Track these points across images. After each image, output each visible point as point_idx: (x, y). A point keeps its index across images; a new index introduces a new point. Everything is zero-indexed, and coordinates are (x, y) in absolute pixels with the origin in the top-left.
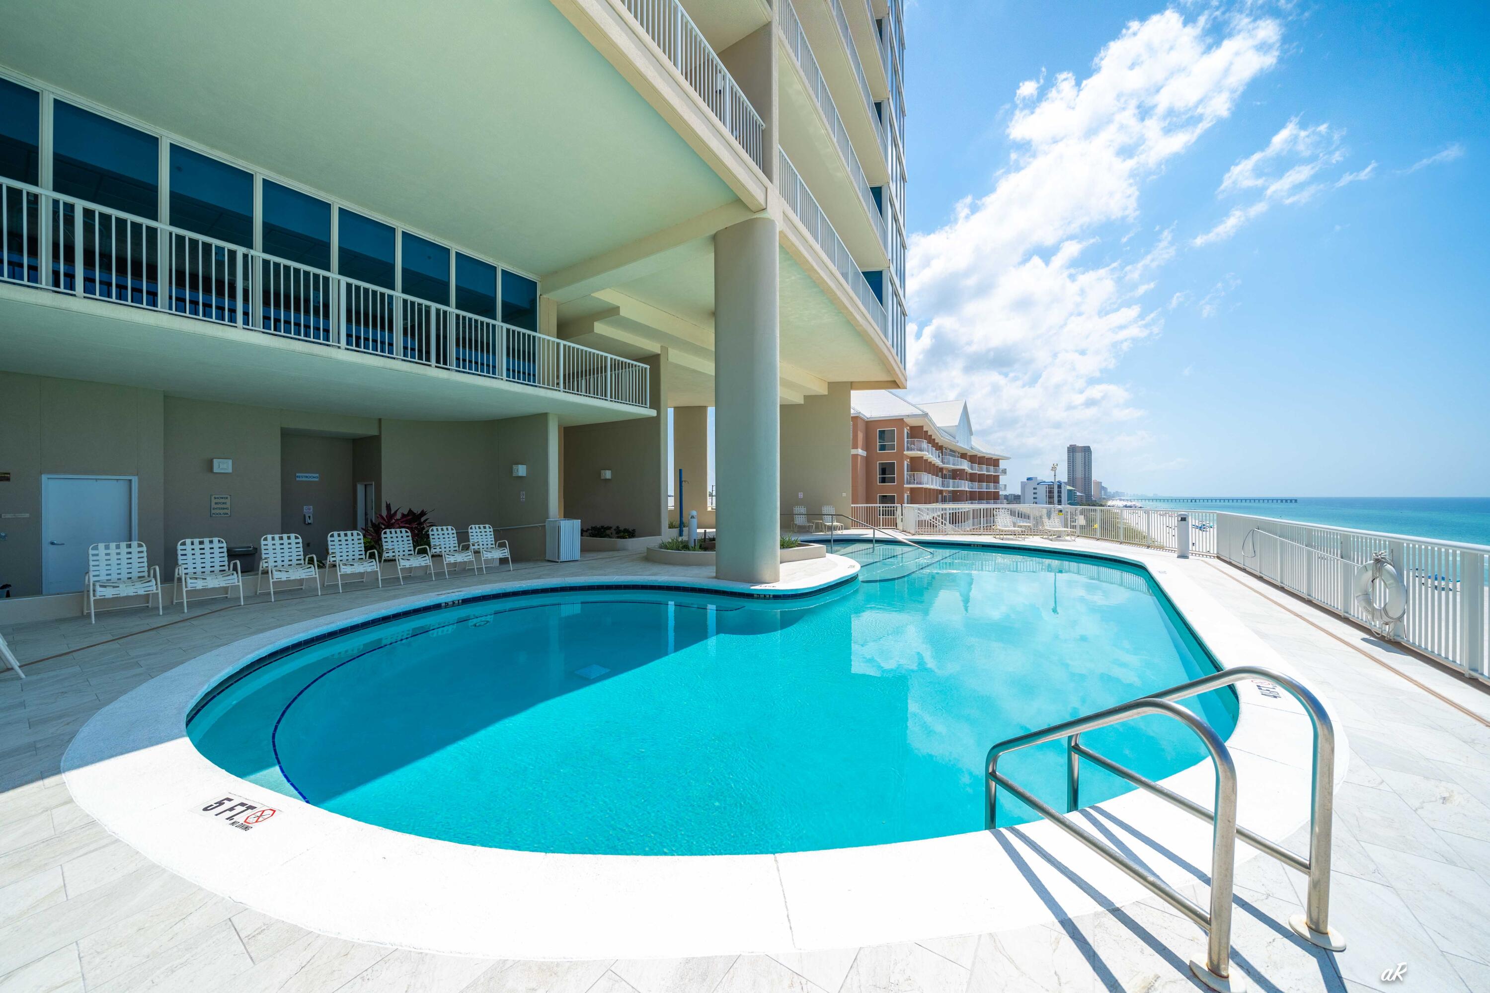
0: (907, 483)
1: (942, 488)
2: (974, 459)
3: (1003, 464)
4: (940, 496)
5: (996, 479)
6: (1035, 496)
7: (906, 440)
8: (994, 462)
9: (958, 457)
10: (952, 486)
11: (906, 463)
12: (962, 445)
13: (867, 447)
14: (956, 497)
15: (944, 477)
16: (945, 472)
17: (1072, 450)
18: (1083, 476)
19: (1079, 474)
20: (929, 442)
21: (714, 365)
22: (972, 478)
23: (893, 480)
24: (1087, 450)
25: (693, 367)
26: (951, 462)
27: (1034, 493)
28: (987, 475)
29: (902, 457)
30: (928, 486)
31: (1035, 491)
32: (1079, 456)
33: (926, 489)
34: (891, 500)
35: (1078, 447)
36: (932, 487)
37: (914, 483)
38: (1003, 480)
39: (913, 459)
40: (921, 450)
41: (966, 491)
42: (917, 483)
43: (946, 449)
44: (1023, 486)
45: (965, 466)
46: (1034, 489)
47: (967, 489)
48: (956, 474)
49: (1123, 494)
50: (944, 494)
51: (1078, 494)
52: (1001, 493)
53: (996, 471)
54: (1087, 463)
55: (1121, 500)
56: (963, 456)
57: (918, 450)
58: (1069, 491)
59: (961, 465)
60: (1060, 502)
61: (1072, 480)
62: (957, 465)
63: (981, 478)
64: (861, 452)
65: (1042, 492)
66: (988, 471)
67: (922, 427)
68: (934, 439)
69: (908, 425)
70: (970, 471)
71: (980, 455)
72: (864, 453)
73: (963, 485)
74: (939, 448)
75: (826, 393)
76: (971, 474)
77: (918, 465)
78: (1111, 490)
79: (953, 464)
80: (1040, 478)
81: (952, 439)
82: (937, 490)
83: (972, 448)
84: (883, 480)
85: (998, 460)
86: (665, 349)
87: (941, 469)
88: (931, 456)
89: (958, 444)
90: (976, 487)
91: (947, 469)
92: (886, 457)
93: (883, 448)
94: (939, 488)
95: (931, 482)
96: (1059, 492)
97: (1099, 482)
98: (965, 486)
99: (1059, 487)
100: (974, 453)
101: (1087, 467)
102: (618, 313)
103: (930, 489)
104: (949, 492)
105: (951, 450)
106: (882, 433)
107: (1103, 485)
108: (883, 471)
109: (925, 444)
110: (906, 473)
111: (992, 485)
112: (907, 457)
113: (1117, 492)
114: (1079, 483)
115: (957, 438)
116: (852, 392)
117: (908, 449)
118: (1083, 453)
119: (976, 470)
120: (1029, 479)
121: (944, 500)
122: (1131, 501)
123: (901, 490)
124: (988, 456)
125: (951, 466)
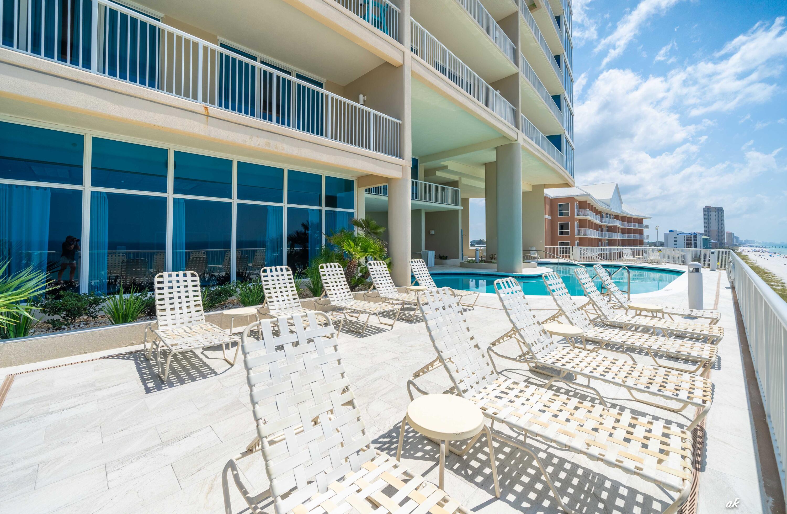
0: (577, 235)
1: (601, 238)
2: (624, 219)
3: (645, 222)
4: (600, 243)
5: (641, 232)
6: (676, 243)
7: (576, 209)
8: (640, 221)
9: (612, 218)
10: (607, 236)
11: (576, 223)
12: (615, 210)
13: (552, 214)
14: (611, 243)
15: (602, 231)
16: (603, 227)
17: (707, 210)
18: (717, 229)
19: (714, 227)
20: (591, 210)
21: (485, 184)
22: (623, 231)
23: (568, 233)
24: (720, 210)
25: (471, 185)
26: (607, 221)
27: (675, 241)
28: (634, 229)
29: (573, 220)
30: (590, 236)
31: (676, 239)
32: (713, 215)
33: (589, 238)
34: (567, 244)
35: (713, 208)
36: (593, 237)
37: (581, 235)
38: (646, 232)
39: (580, 221)
40: (586, 215)
41: (619, 240)
42: (583, 235)
43: (604, 213)
44: (666, 235)
45: (617, 223)
46: (675, 238)
47: (619, 238)
48: (611, 229)
49: (753, 242)
50: (603, 241)
51: (713, 241)
52: (645, 241)
53: (641, 227)
54: (720, 219)
55: (750, 246)
56: (616, 217)
57: (583, 215)
58: (704, 240)
59: (614, 223)
60: (696, 247)
61: (707, 231)
62: (612, 223)
63: (629, 231)
64: (548, 217)
65: (681, 240)
66: (634, 226)
67: (587, 201)
68: (595, 208)
69: (577, 201)
70: (621, 227)
71: (628, 216)
72: (550, 218)
73: (616, 236)
74: (598, 213)
75: (531, 190)
76: (622, 229)
77: (583, 224)
78: (742, 238)
79: (607, 223)
80: (679, 230)
81: (607, 207)
82: (597, 239)
83: (622, 212)
84: (562, 233)
85: (642, 219)
86: (460, 178)
87: (600, 226)
88: (592, 217)
89: (612, 210)
90: (625, 237)
91: (604, 226)
92: (564, 219)
93: (561, 214)
94: (599, 238)
95: (592, 234)
96: (695, 240)
97: (731, 233)
98: (618, 236)
99: (695, 236)
100: (624, 215)
101: (720, 222)
102: (447, 168)
103: (592, 238)
104: (606, 240)
105: (607, 214)
106: (560, 205)
107: (735, 235)
108: (562, 227)
109: (588, 212)
110: (576, 229)
111: (638, 235)
112: (577, 219)
113: (748, 240)
114: (714, 234)
115: (611, 207)
116: (545, 189)
117: (577, 215)
118: (717, 212)
119: (626, 226)
120: (670, 231)
121: (603, 245)
122: (759, 247)
123: (573, 239)
124: (634, 217)
125: (607, 224)
